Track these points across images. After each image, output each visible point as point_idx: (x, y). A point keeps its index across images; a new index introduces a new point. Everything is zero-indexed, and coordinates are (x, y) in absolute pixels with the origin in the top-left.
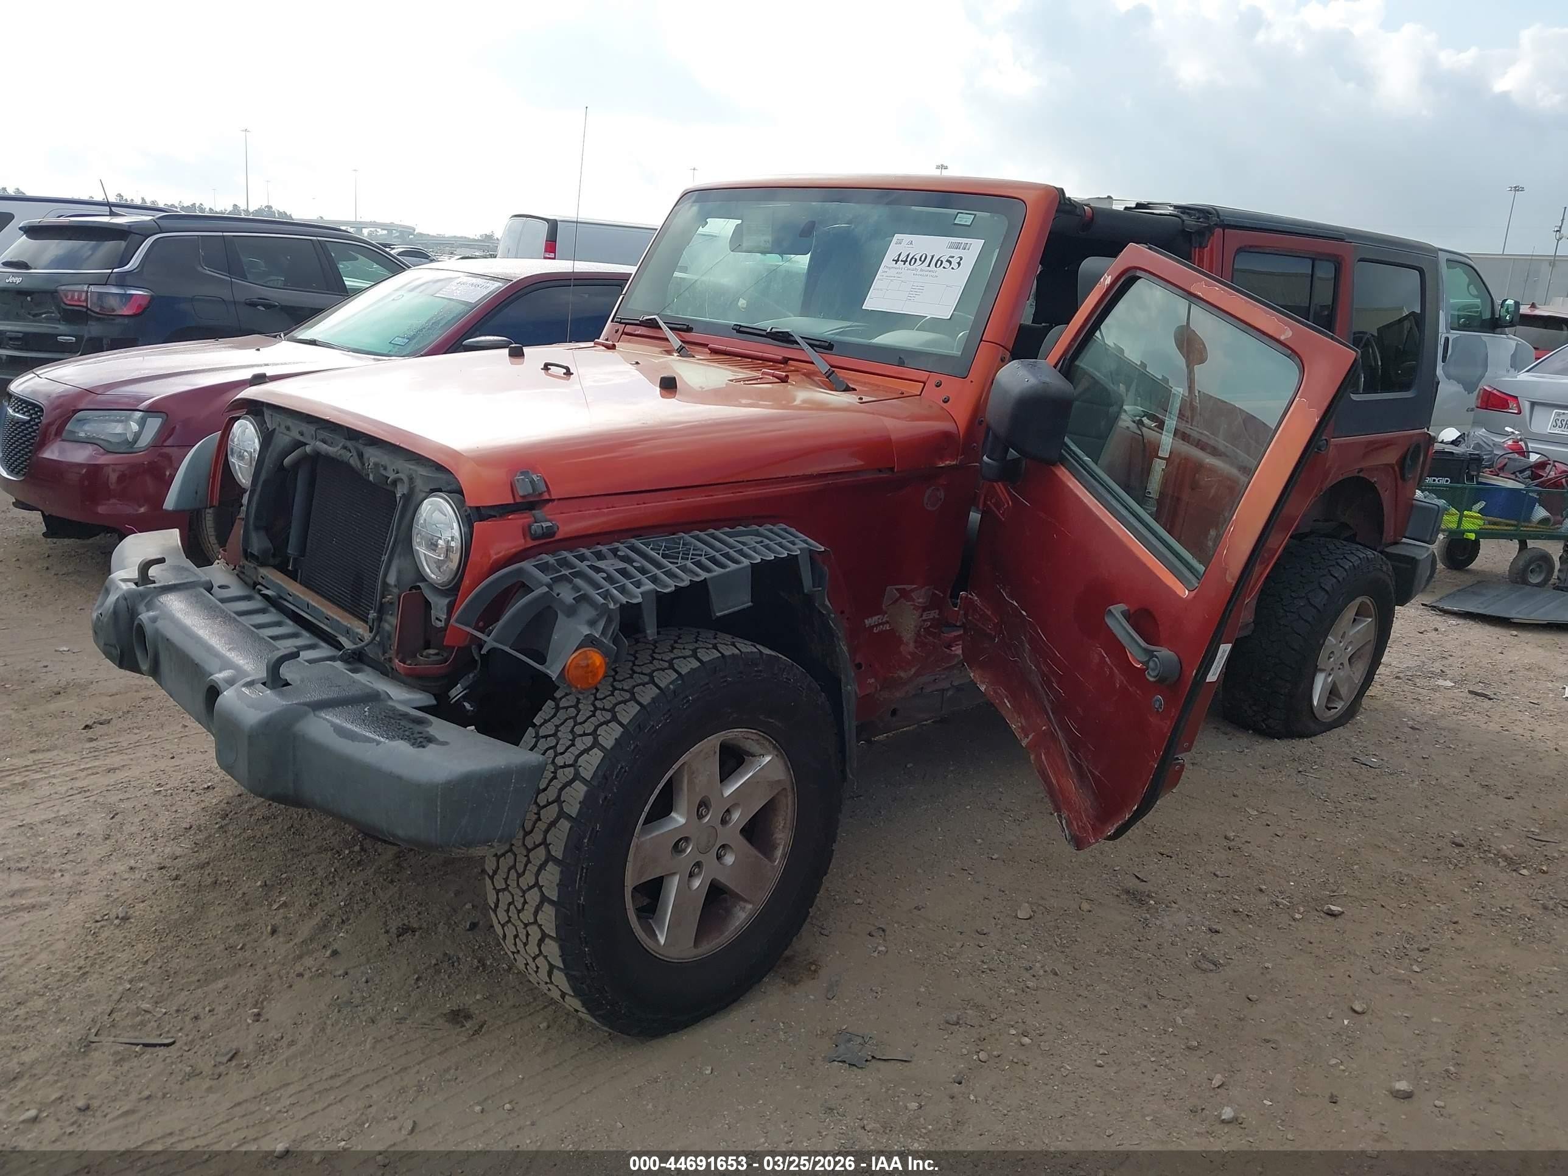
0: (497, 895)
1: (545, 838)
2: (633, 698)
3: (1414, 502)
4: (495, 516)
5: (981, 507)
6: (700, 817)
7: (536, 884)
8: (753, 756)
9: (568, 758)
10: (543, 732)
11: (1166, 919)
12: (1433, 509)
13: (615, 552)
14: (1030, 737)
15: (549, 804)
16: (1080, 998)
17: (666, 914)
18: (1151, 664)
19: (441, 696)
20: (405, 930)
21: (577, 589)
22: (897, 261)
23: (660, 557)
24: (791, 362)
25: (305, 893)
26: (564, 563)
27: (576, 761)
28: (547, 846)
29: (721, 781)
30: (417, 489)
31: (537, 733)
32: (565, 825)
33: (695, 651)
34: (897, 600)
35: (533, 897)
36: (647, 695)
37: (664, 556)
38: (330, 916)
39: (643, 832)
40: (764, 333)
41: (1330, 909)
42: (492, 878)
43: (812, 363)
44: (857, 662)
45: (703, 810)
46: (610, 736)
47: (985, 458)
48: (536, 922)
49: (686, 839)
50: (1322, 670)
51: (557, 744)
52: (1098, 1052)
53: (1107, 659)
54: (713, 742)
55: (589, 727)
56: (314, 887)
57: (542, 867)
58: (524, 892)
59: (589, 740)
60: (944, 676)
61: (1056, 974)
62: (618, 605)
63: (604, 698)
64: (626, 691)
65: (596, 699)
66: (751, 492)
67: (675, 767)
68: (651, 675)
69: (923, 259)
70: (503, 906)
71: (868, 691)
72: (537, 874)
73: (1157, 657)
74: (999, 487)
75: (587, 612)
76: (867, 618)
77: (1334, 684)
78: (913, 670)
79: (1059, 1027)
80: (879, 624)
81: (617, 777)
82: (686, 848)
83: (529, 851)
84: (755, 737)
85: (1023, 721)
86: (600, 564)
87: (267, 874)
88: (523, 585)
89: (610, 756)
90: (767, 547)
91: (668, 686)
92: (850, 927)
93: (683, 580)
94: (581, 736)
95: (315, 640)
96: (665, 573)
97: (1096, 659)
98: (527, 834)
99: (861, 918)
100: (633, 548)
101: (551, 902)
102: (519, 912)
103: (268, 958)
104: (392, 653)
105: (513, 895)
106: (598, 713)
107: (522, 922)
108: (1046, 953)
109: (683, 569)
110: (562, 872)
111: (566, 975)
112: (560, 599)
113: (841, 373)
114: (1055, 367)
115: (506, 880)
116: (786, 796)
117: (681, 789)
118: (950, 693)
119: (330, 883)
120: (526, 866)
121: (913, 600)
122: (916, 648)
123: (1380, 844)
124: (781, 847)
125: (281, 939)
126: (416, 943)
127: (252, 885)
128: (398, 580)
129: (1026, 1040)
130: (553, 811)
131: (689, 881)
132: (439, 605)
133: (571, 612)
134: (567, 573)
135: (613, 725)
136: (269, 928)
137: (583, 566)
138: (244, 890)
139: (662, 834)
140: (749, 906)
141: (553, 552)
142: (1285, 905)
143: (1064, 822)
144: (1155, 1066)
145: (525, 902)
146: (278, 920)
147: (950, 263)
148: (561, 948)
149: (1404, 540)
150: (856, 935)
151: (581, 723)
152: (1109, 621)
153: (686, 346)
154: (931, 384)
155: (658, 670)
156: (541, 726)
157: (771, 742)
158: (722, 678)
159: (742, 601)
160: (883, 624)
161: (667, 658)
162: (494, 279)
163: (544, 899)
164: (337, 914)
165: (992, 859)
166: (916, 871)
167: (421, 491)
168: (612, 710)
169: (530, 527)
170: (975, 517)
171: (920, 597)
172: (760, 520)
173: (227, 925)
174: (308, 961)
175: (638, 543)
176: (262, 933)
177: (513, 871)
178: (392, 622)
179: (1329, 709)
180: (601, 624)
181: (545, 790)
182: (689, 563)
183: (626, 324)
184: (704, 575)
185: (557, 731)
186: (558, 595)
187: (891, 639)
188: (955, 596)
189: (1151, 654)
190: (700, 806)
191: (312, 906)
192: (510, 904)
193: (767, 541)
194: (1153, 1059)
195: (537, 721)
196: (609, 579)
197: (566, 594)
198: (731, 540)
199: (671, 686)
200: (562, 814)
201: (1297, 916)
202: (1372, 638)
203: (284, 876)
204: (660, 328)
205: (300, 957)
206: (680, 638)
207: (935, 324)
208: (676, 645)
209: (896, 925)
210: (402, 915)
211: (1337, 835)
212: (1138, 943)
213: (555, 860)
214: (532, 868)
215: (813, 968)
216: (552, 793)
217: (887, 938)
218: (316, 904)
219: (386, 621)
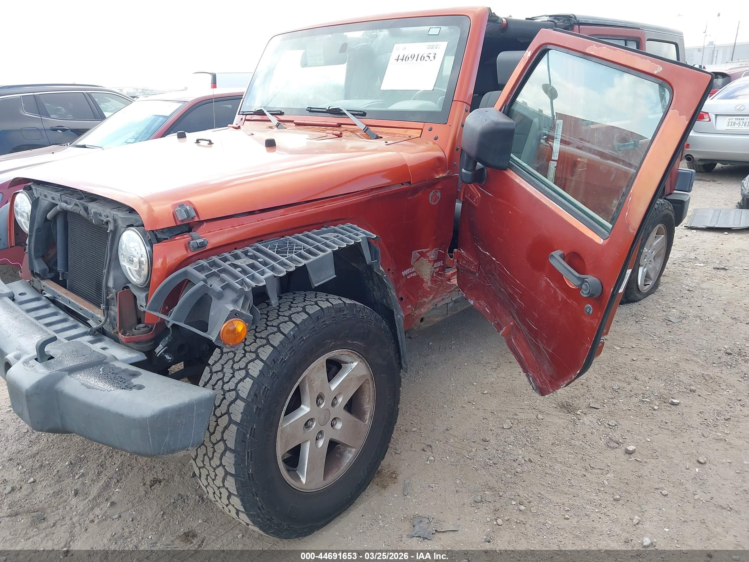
0: (200, 470)
1: (223, 437)
2: (268, 343)
3: (679, 171)
4: (167, 239)
5: (462, 199)
6: (319, 405)
7: (221, 464)
8: (346, 363)
9: (231, 385)
10: (214, 369)
11: (585, 419)
12: (689, 173)
13: (246, 253)
14: (504, 329)
15: (222, 415)
16: (547, 475)
17: (304, 465)
18: (584, 286)
19: (150, 353)
20: (156, 481)
21: (223, 280)
22: (397, 60)
23: (275, 253)
24: (343, 126)
25: (95, 465)
26: (214, 264)
27: (236, 387)
28: (224, 441)
29: (329, 381)
30: (120, 226)
31: (211, 370)
32: (233, 428)
33: (304, 308)
34: (419, 258)
35: (220, 472)
36: (277, 340)
37: (278, 252)
38: (110, 479)
39: (285, 421)
40: (325, 110)
41: (672, 402)
42: (195, 460)
43: (356, 125)
44: (400, 297)
45: (320, 401)
46: (255, 369)
47: (463, 170)
48: (224, 486)
49: (312, 420)
50: (642, 265)
51: (224, 376)
52: (564, 509)
53: (551, 284)
54: (322, 360)
55: (242, 364)
56: (100, 460)
57: (223, 454)
58: (215, 469)
59: (243, 373)
60: (447, 296)
61: (531, 462)
62: (251, 288)
63: (250, 345)
64: (263, 338)
65: (245, 345)
66: (328, 206)
67: (300, 380)
68: (278, 327)
69: (412, 57)
70: (203, 477)
71: (408, 313)
72: (221, 459)
73: (586, 282)
74: (472, 187)
75: (230, 295)
76: (403, 271)
77: (647, 272)
78: (432, 296)
79: (539, 495)
80: (410, 273)
81: (263, 393)
82: (312, 424)
83: (214, 444)
84: (346, 353)
85: (498, 320)
86: (237, 262)
87: (72, 456)
88: (189, 281)
89: (256, 382)
90: (343, 240)
91: (289, 333)
92: (411, 446)
93: (291, 267)
94: (238, 370)
95: (76, 322)
96: (279, 264)
97: (544, 284)
98: (212, 434)
99: (417, 440)
100: (258, 250)
101: (231, 475)
102: (213, 480)
103: (73, 512)
104: (117, 328)
105: (208, 471)
106: (247, 354)
107: (216, 486)
108: (523, 449)
109: (291, 260)
110: (235, 456)
111: (247, 515)
112: (212, 289)
113: (372, 129)
114: (500, 110)
115: (203, 461)
116: (369, 383)
117: (305, 391)
118: (451, 304)
119: (110, 457)
120: (213, 454)
121: (428, 257)
122: (432, 284)
123: (688, 358)
124: (369, 413)
125: (80, 498)
126: (161, 490)
127: (62, 465)
128: (114, 284)
129: (522, 508)
130: (225, 419)
131: (316, 442)
132: (141, 296)
133: (220, 296)
134: (216, 270)
135: (258, 361)
136: (73, 492)
137: (226, 265)
138: (58, 468)
139: (296, 420)
140: (354, 450)
141: (206, 258)
142: (647, 402)
143: (531, 379)
144: (598, 514)
145: (216, 475)
146: (77, 487)
147: (429, 57)
148: (242, 500)
149: (675, 191)
150: (415, 451)
151: (237, 362)
152: (552, 261)
153: (281, 123)
154: (426, 130)
155: (282, 323)
156: (213, 365)
157: (356, 354)
158: (322, 322)
159: (330, 274)
160: (412, 273)
161: (287, 314)
162: (179, 102)
163: (227, 473)
164: (114, 477)
165: (483, 393)
166: (443, 407)
167: (122, 227)
168: (256, 352)
169: (189, 243)
170: (458, 205)
171: (432, 255)
172: (335, 222)
173: (48, 493)
174: (97, 511)
175: (260, 246)
176: (69, 495)
177: (206, 457)
178: (115, 310)
179: (645, 285)
180: (241, 301)
181: (219, 406)
182: (294, 255)
183: (246, 115)
184: (304, 262)
185: (223, 368)
186: (211, 286)
187: (417, 281)
188: (451, 251)
189: (583, 281)
190: (318, 398)
191: (99, 474)
192: (207, 475)
193: (341, 236)
194: (597, 510)
195: (211, 362)
196: (244, 272)
197: (216, 285)
198: (318, 237)
199: (292, 333)
200: (231, 421)
201: (656, 408)
202: (664, 245)
203: (82, 456)
204: (265, 115)
205: (92, 509)
206: (294, 300)
207: (425, 95)
208: (292, 305)
209: (437, 442)
210: (153, 472)
211: (665, 356)
212: (573, 435)
213: (230, 450)
214: (217, 455)
215: (394, 476)
216: (223, 409)
217: (433, 451)
218: (102, 472)
219: (111, 310)
